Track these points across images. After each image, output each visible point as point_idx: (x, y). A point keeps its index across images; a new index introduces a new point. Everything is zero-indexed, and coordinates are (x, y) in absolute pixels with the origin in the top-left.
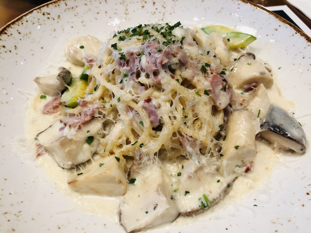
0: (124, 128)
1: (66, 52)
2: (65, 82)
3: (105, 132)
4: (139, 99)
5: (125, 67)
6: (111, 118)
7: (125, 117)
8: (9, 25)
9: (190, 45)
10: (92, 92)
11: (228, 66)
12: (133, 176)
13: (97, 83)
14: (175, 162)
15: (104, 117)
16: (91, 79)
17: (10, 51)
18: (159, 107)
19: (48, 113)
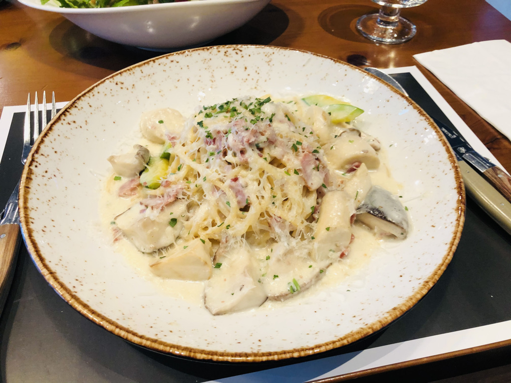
0: (210, 209)
1: (142, 127)
2: (144, 161)
3: (189, 215)
4: (225, 178)
5: (212, 146)
6: (195, 199)
7: (211, 198)
8: (80, 97)
9: (281, 122)
10: (175, 172)
11: (327, 143)
12: (219, 261)
13: (181, 163)
14: (264, 247)
15: (188, 198)
16: (174, 158)
17: (81, 127)
18: (246, 186)
19: (125, 195)
